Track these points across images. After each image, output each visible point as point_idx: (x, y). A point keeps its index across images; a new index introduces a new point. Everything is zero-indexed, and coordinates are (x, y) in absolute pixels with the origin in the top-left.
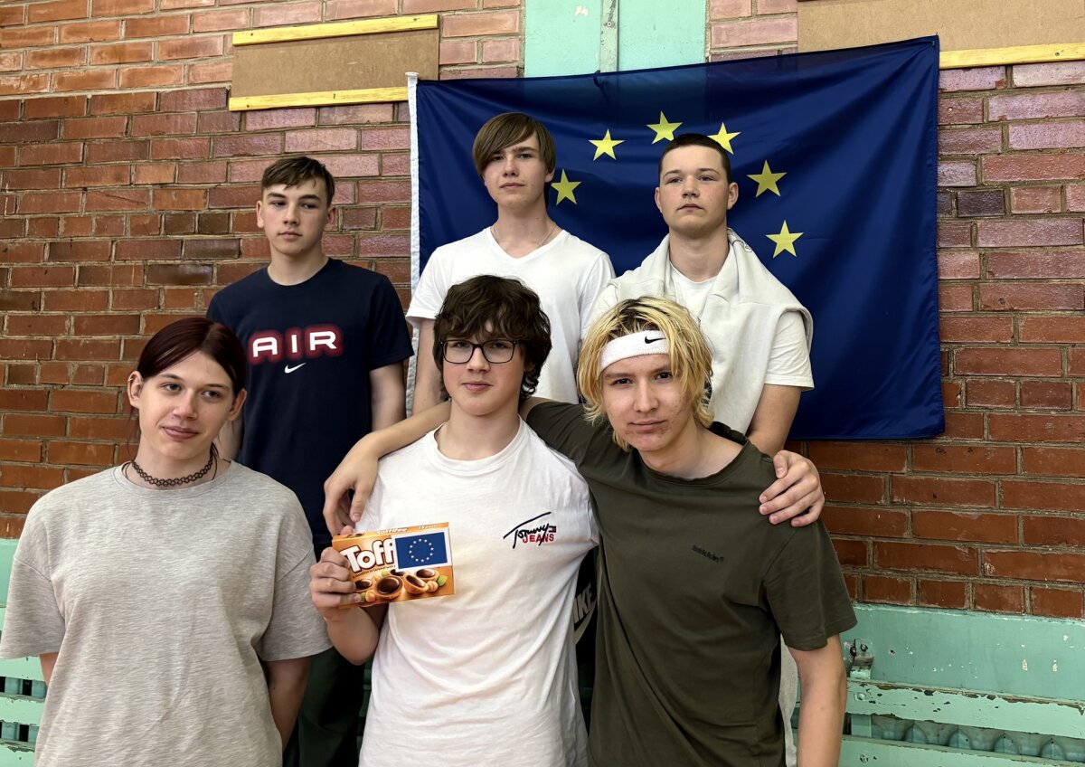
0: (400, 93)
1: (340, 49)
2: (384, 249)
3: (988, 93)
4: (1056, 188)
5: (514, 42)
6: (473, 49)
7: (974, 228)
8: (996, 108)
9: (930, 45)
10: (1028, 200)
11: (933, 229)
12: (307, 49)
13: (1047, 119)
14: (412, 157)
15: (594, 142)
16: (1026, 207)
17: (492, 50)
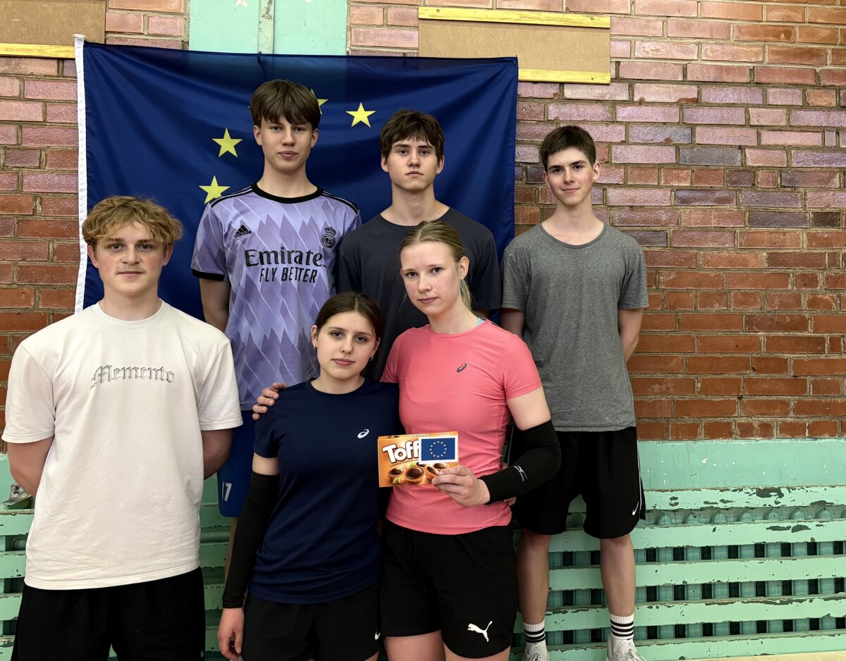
0: (65, 51)
1: (2, 6)
3: (548, 101)
5: (180, 22)
6: (139, 21)
8: (553, 111)
9: (512, 63)
11: (511, 192)
13: (584, 122)
14: (79, 108)
17: (158, 25)
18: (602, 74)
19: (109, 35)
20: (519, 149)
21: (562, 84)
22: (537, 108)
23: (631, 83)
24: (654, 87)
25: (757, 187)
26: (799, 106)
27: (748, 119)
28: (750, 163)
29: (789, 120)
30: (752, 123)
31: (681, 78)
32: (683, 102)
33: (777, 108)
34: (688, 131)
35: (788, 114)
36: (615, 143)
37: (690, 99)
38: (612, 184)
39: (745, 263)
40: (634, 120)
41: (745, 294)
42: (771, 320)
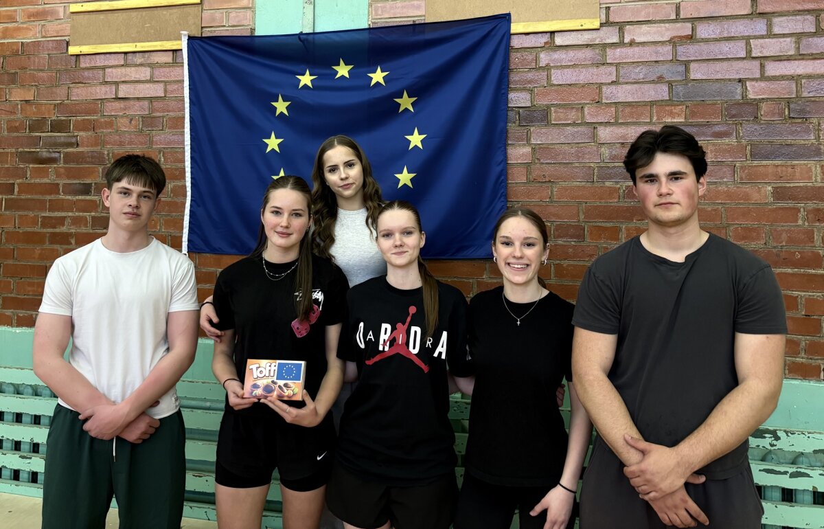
0: (177, 45)
1: (139, 16)
2: (169, 143)
3: (539, 49)
4: (578, 108)
5: (249, 13)
6: (223, 17)
7: (529, 132)
8: (544, 58)
9: (506, 19)
10: (562, 115)
11: (504, 134)
12: (118, 16)
13: (574, 66)
14: (185, 85)
15: (299, 77)
16: (560, 120)
17: (234, 18)
18: (591, 20)
19: (204, 29)
20: (512, 95)
21: (552, 33)
22: (529, 57)
23: (621, 26)
24: (645, 28)
25: (761, 119)
26: (811, 32)
27: (749, 51)
28: (751, 96)
29: (799, 48)
30: (754, 55)
31: (673, 17)
32: (676, 40)
33: (784, 37)
34: (682, 68)
35: (798, 43)
36: (605, 84)
37: (683, 37)
38: (602, 123)
39: (747, 197)
40: (624, 61)
41: (746, 229)
42: (777, 255)
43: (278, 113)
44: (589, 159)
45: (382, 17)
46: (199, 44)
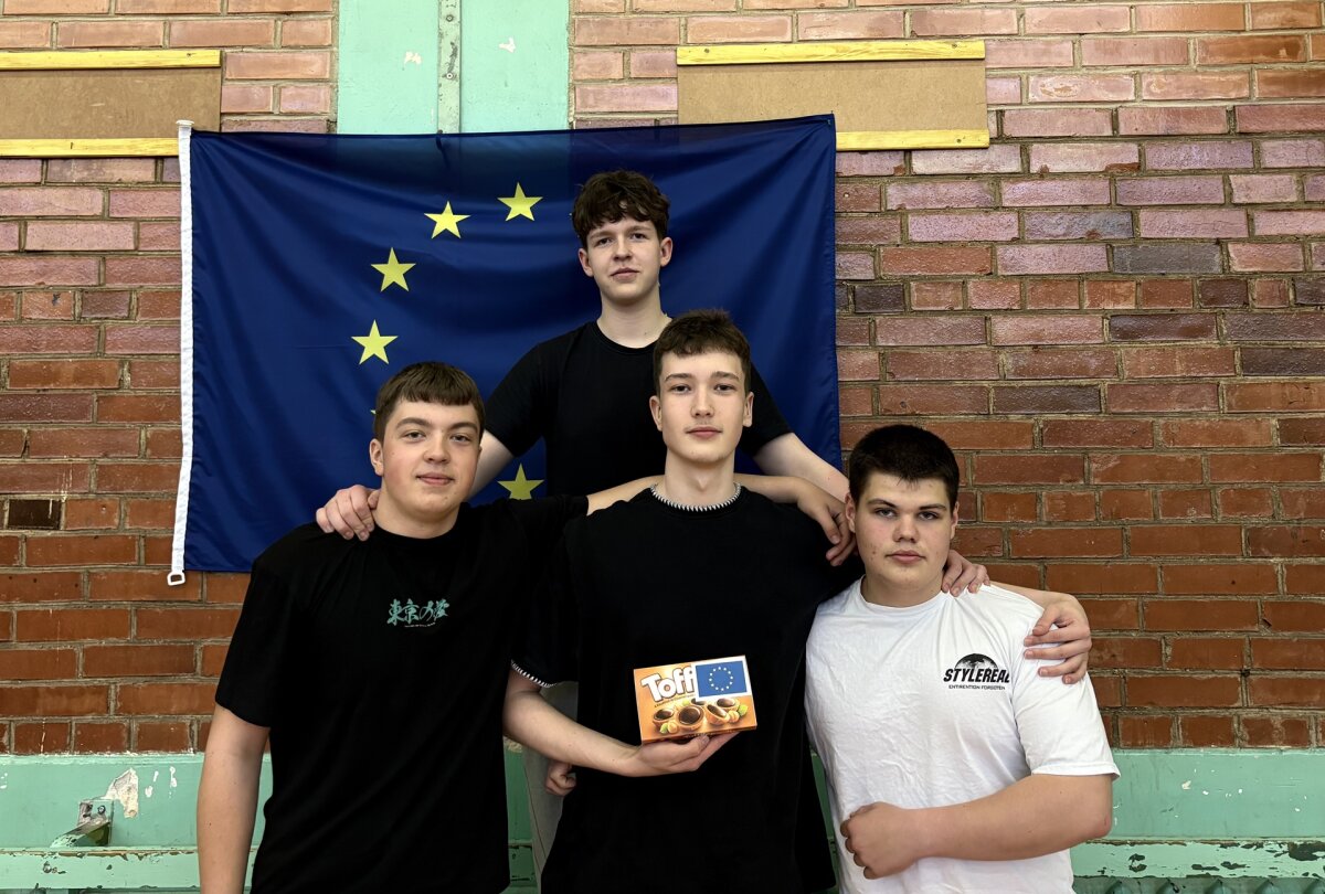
0: (167, 146)
3: (886, 180)
4: (958, 284)
5: (324, 91)
6: (267, 96)
7: (873, 326)
8: (895, 195)
9: (825, 124)
10: (929, 296)
13: (948, 210)
14: (183, 228)
15: (432, 216)
16: (927, 304)
17: (293, 99)
18: (975, 132)
19: (226, 118)
20: (840, 259)
21: (908, 152)
22: (868, 190)
23: (1024, 145)
24: (1063, 148)
25: (1253, 307)
26: (1319, 167)
27: (1229, 194)
28: (1237, 268)
29: (1303, 191)
30: (1236, 201)
31: (1108, 132)
32: (1115, 171)
33: (1279, 173)
34: (1126, 219)
35: (1301, 182)
36: (1002, 243)
37: (1125, 166)
38: (999, 310)
39: (1239, 438)
40: (1032, 204)
41: (1240, 492)
42: (1294, 536)
43: (385, 284)
44: (979, 373)
45: (596, 110)
46: (213, 145)
